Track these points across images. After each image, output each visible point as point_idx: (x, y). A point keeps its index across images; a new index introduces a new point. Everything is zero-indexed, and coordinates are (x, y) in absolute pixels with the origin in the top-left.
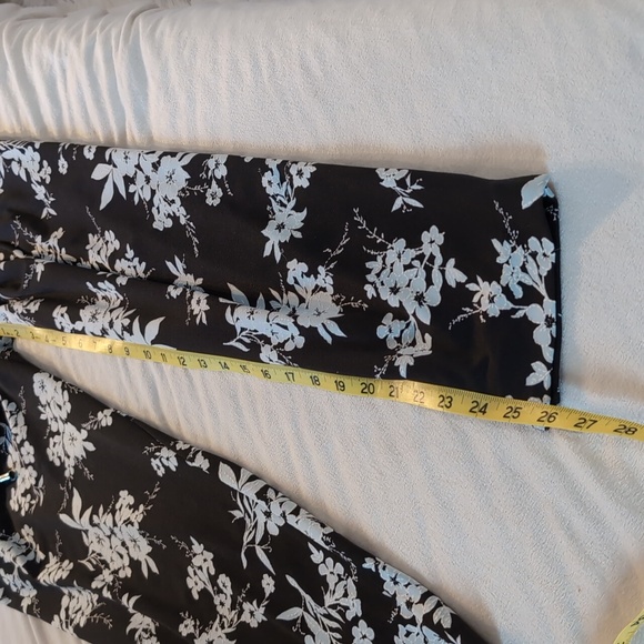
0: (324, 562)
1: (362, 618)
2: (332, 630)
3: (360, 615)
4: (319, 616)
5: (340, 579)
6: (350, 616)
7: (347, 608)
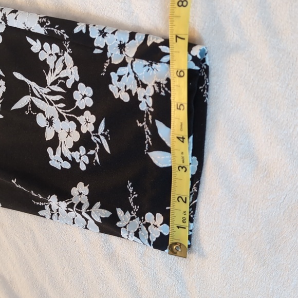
0: (42, 49)
1: (80, 81)
2: (57, 102)
3: (78, 79)
4: (44, 96)
5: (58, 57)
6: (69, 84)
7: (66, 78)
